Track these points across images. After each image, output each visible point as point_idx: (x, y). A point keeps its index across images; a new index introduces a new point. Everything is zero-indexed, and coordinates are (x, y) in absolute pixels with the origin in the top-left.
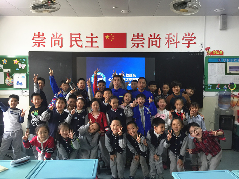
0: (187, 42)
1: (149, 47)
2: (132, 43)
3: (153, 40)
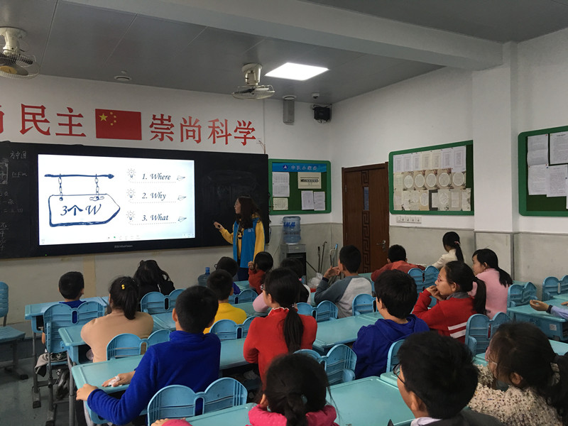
0: (242, 135)
1: (182, 141)
2: (152, 132)
3: (189, 128)
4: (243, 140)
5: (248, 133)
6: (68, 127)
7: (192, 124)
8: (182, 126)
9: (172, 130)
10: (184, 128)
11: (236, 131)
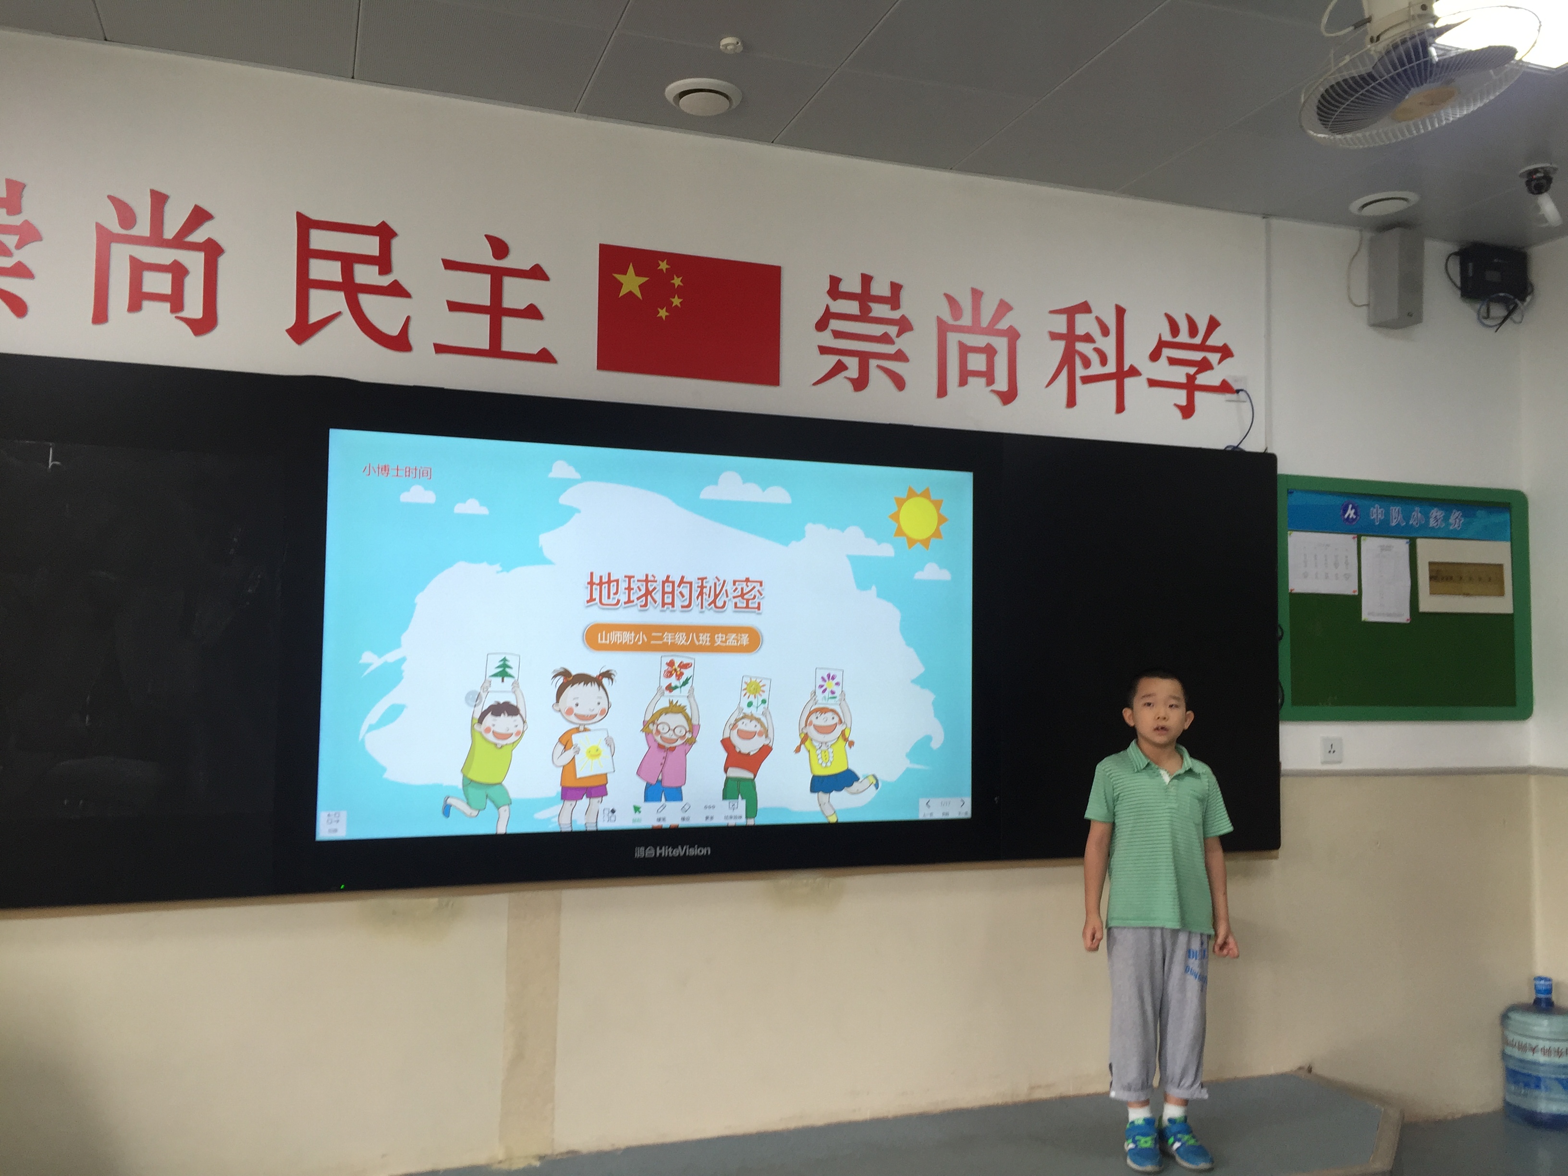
0: (1179, 374)
1: (942, 391)
2: (824, 350)
3: (973, 340)
4: (1181, 397)
5: (1204, 366)
6: (486, 318)
7: (985, 322)
8: (943, 328)
9: (903, 343)
10: (953, 339)
11: (1155, 356)
